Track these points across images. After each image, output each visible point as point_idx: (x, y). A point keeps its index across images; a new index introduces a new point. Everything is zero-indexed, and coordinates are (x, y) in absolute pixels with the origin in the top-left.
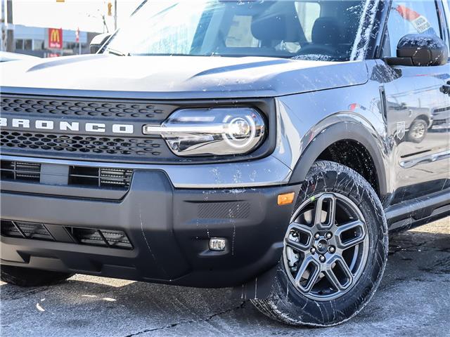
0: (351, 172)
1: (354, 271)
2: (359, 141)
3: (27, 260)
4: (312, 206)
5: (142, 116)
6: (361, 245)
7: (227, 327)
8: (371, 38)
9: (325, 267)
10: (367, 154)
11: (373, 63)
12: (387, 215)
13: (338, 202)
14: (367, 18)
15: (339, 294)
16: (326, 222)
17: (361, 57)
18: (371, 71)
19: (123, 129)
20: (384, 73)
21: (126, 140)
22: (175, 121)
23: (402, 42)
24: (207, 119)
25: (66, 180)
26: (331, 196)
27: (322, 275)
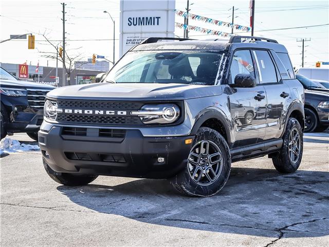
0: (215, 132)
1: (217, 174)
2: (219, 119)
3: (78, 170)
4: (199, 146)
5: (130, 108)
6: (220, 163)
7: (164, 197)
8: (223, 75)
9: (205, 172)
10: (222, 125)
11: (224, 86)
12: (231, 152)
13: (210, 144)
14: (222, 67)
15: (211, 183)
16: (205, 153)
17: (219, 83)
18: (223, 90)
19: (122, 113)
20: (229, 90)
21: (123, 118)
22: (144, 110)
23: (236, 77)
24: (156, 109)
25: (98, 134)
26: (207, 142)
27: (203, 175)
